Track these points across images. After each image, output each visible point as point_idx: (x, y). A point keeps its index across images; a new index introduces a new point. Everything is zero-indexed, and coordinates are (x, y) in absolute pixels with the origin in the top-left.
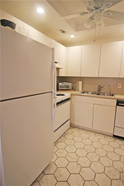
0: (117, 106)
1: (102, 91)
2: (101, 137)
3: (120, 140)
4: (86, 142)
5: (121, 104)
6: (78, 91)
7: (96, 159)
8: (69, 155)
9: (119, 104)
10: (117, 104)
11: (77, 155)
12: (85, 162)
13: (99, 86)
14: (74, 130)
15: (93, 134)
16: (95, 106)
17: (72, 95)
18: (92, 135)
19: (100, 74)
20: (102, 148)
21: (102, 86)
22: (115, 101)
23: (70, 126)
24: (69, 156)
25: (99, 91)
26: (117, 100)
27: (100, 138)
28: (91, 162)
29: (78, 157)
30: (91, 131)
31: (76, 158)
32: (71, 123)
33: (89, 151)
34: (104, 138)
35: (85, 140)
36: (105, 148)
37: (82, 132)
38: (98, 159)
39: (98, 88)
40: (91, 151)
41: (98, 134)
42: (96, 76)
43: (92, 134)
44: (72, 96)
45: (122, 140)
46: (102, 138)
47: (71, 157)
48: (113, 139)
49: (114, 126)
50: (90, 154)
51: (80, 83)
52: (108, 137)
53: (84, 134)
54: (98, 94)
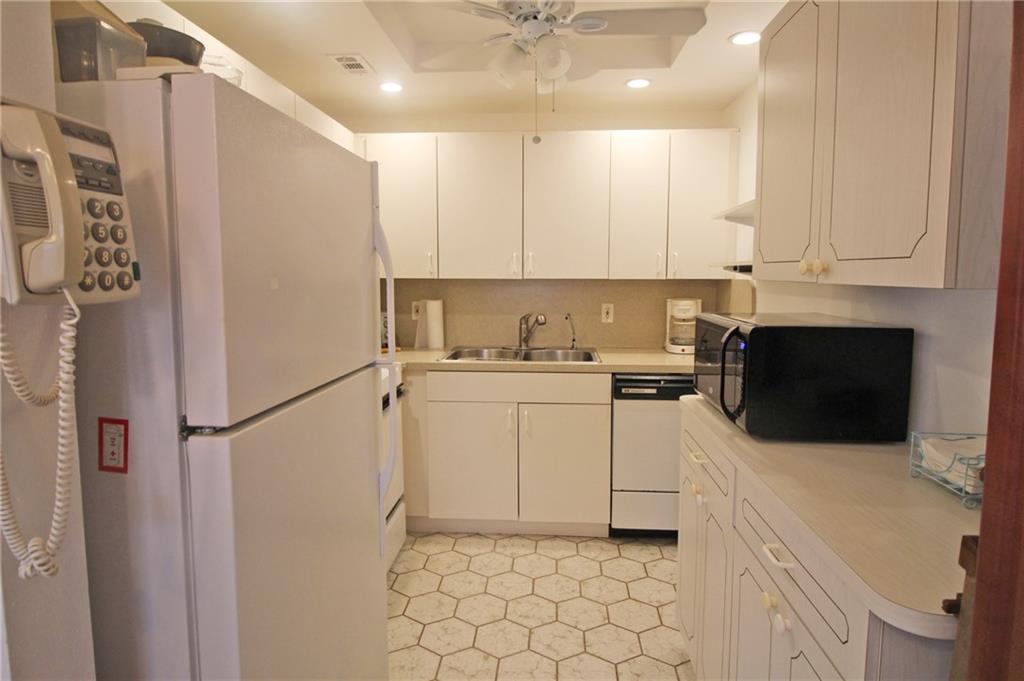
0: (615, 401)
1: (539, 340)
2: (562, 550)
3: (640, 547)
4: (508, 588)
5: (631, 391)
6: (425, 347)
7: (572, 644)
8: (453, 666)
9: (623, 391)
10: (617, 394)
11: (488, 655)
12: (531, 673)
13: (526, 319)
14: (431, 548)
15: (523, 546)
16: (525, 411)
17: (407, 370)
18: (522, 551)
19: (529, 268)
20: (581, 596)
21: (541, 318)
22: (606, 381)
23: (409, 532)
24: (451, 668)
25: (526, 340)
26: (613, 374)
27: (558, 554)
28: (557, 662)
29: (493, 662)
30: (511, 536)
31: (488, 670)
32: (409, 518)
33: (532, 623)
34: (575, 553)
35: (496, 579)
36: (592, 591)
37: (470, 547)
38: (581, 641)
39: (521, 328)
40: (539, 619)
41: (548, 543)
42: (513, 272)
43: (521, 548)
44: (409, 378)
45: (644, 543)
46: (567, 553)
47: (463, 671)
48: (610, 549)
49: (612, 490)
50: (543, 635)
51: (434, 307)
52: (589, 543)
53: (487, 557)
54: (527, 357)
